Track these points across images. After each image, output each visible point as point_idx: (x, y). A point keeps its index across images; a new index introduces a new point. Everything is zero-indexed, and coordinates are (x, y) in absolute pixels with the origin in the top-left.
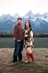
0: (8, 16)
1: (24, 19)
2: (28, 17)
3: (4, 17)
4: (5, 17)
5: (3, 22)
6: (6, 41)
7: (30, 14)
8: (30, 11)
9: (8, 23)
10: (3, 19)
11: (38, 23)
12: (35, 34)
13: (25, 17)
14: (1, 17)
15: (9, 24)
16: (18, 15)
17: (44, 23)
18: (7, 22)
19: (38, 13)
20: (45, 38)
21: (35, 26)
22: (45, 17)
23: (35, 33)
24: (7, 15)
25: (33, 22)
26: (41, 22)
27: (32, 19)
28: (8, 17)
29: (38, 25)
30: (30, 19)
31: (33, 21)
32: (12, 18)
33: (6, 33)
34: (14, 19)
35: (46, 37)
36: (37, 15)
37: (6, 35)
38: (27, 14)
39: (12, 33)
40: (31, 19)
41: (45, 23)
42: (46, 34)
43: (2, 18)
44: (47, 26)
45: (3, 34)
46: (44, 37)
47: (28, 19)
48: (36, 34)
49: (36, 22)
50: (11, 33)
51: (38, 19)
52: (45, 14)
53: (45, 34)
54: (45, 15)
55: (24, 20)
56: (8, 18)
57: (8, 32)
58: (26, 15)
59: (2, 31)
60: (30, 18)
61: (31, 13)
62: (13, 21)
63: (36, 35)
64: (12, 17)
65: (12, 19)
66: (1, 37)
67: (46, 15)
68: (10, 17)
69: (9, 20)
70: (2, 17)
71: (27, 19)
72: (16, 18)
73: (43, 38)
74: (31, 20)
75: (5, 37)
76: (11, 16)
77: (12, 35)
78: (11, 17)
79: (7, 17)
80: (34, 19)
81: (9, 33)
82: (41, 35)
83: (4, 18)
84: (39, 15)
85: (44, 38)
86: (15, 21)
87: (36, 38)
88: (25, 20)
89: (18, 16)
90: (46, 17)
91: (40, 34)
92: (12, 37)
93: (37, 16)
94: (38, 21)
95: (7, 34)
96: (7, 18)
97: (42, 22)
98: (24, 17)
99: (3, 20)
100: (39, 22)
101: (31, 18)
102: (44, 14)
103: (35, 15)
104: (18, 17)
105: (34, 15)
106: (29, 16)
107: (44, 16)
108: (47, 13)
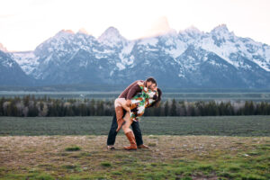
0: (81, 37)
1: (141, 49)
2: (154, 43)
3: (66, 41)
4: (69, 42)
5: (62, 58)
6: (74, 128)
9: (81, 65)
10: (62, 49)
11: (190, 65)
12: (181, 105)
13: (144, 43)
14: (56, 41)
15: (83, 67)
16: (118, 32)
17: (213, 63)
18: (77, 60)
19: (193, 27)
20: (217, 117)
21: (180, 75)
22: (218, 43)
23: (181, 98)
24: (78, 34)
25: (172, 59)
26: (202, 61)
27: (168, 47)
28: (81, 40)
29: (191, 70)
31: (175, 57)
32: (93, 46)
33: (71, 101)
34: (101, 49)
35: (221, 115)
36: (189, 35)
37: (73, 108)
39: (93, 101)
40: (166, 47)
41: (217, 62)
42: (222, 104)
43: (60, 46)
44: (224, 75)
45: (60, 105)
46: (214, 114)
47: (154, 50)
48: (182, 102)
49: (185, 58)
50: (91, 99)
51: (190, 50)
52: (216, 32)
53: (218, 102)
54: (219, 34)
55: (138, 51)
56: (80, 43)
57: (78, 96)
59: (56, 93)
60: (161, 44)
62: (97, 57)
63: (184, 107)
64: (96, 42)
65: (95, 50)
66: (55, 115)
67: (222, 33)
68: (87, 40)
69: (83, 52)
70: (58, 40)
71: (151, 47)
72: (111, 45)
73: (208, 117)
74: (167, 51)
75: (69, 115)
76: (91, 37)
77: (96, 107)
78: (93, 42)
79: (75, 43)
80: (175, 47)
81: (85, 101)
82: (201, 108)
83: (64, 46)
84: (196, 33)
85: (213, 117)
86: (106, 54)
87: (184, 118)
88: (144, 52)
89: (119, 36)
90: (220, 41)
91: (198, 104)
92: (93, 115)
93: (188, 37)
94: (190, 58)
95: (77, 104)
96: (76, 46)
97: (206, 59)
98: (140, 40)
99: (60, 51)
100: (196, 58)
101: (167, 44)
102: (214, 31)
103: (180, 33)
104: (119, 40)
105: (178, 33)
107: (214, 37)
108: (224, 27)
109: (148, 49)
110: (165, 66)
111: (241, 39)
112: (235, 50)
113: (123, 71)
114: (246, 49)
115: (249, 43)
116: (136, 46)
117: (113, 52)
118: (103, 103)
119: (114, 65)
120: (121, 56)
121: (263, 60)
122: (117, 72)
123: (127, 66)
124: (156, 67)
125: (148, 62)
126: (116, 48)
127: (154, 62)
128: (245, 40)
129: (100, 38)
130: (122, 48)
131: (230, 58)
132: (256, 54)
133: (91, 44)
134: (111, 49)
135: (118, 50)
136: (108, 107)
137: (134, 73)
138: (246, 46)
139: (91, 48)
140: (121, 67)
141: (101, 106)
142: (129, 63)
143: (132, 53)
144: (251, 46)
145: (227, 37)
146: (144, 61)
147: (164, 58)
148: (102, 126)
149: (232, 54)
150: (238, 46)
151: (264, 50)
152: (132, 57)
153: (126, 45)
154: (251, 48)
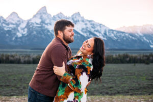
1: (31, 25)
2: (39, 21)
7: (43, 15)
8: (43, 8)
13: (33, 21)
16: (17, 15)
19: (61, 13)
25: (48, 31)
27: (47, 24)
30: (44, 25)
31: (50, 30)
32: (3, 23)
34: (8, 24)
38: (37, 14)
39: (3, 55)
44: (78, 41)
47: (38, 26)
52: (74, 16)
54: (76, 17)
55: (29, 26)
58: (35, 16)
60: (43, 22)
61: (45, 12)
62: (6, 29)
64: (5, 20)
65: (4, 25)
71: (37, 24)
72: (14, 22)
74: (46, 26)
76: (2, 17)
77: (4, 58)
80: (50, 24)
86: (11, 28)
88: (33, 26)
89: (18, 17)
90: (76, 21)
92: (3, 63)
98: (30, 20)
101: (46, 22)
103: (54, 17)
104: (18, 19)
105: (52, 16)
106: (41, 18)
108: (79, 14)
109: (35, 25)
110: (45, 35)
111: (88, 20)
112: (84, 27)
113: (21, 38)
114: (91, 26)
115: (92, 23)
116: (28, 23)
117: (15, 26)
118: (9, 56)
119: (15, 34)
120: (19, 28)
121: (100, 33)
122: (17, 38)
123: (23, 35)
124: (39, 35)
125: (35, 33)
126: (16, 24)
127: (38, 32)
128: (90, 21)
129: (7, 18)
130: (20, 24)
131: (82, 31)
132: (96, 29)
133: (2, 21)
134: (13, 24)
135: (18, 25)
136: (12, 58)
137: (27, 38)
138: (91, 24)
139: (2, 24)
140: (19, 35)
141: (7, 58)
142: (24, 33)
143: (26, 27)
144: (93, 24)
145: (80, 19)
146: (32, 32)
147: (45, 30)
148: (8, 70)
149: (83, 29)
150: (86, 24)
151: (100, 27)
152: (26, 30)
153: (22, 22)
154: (93, 26)
